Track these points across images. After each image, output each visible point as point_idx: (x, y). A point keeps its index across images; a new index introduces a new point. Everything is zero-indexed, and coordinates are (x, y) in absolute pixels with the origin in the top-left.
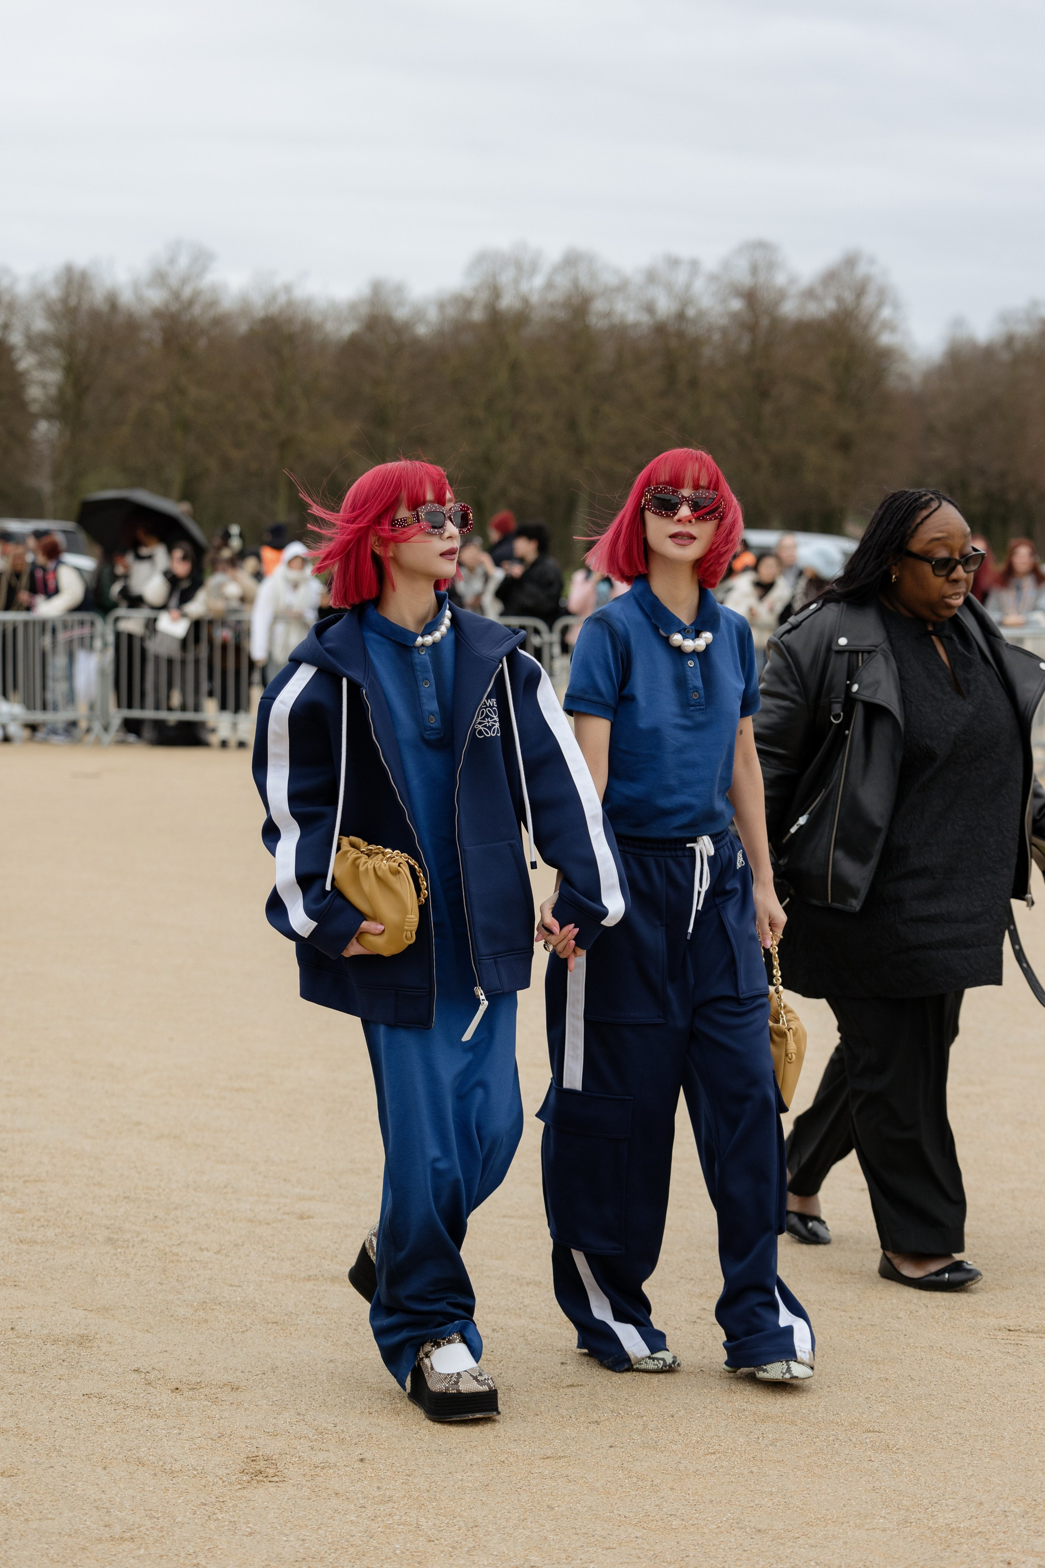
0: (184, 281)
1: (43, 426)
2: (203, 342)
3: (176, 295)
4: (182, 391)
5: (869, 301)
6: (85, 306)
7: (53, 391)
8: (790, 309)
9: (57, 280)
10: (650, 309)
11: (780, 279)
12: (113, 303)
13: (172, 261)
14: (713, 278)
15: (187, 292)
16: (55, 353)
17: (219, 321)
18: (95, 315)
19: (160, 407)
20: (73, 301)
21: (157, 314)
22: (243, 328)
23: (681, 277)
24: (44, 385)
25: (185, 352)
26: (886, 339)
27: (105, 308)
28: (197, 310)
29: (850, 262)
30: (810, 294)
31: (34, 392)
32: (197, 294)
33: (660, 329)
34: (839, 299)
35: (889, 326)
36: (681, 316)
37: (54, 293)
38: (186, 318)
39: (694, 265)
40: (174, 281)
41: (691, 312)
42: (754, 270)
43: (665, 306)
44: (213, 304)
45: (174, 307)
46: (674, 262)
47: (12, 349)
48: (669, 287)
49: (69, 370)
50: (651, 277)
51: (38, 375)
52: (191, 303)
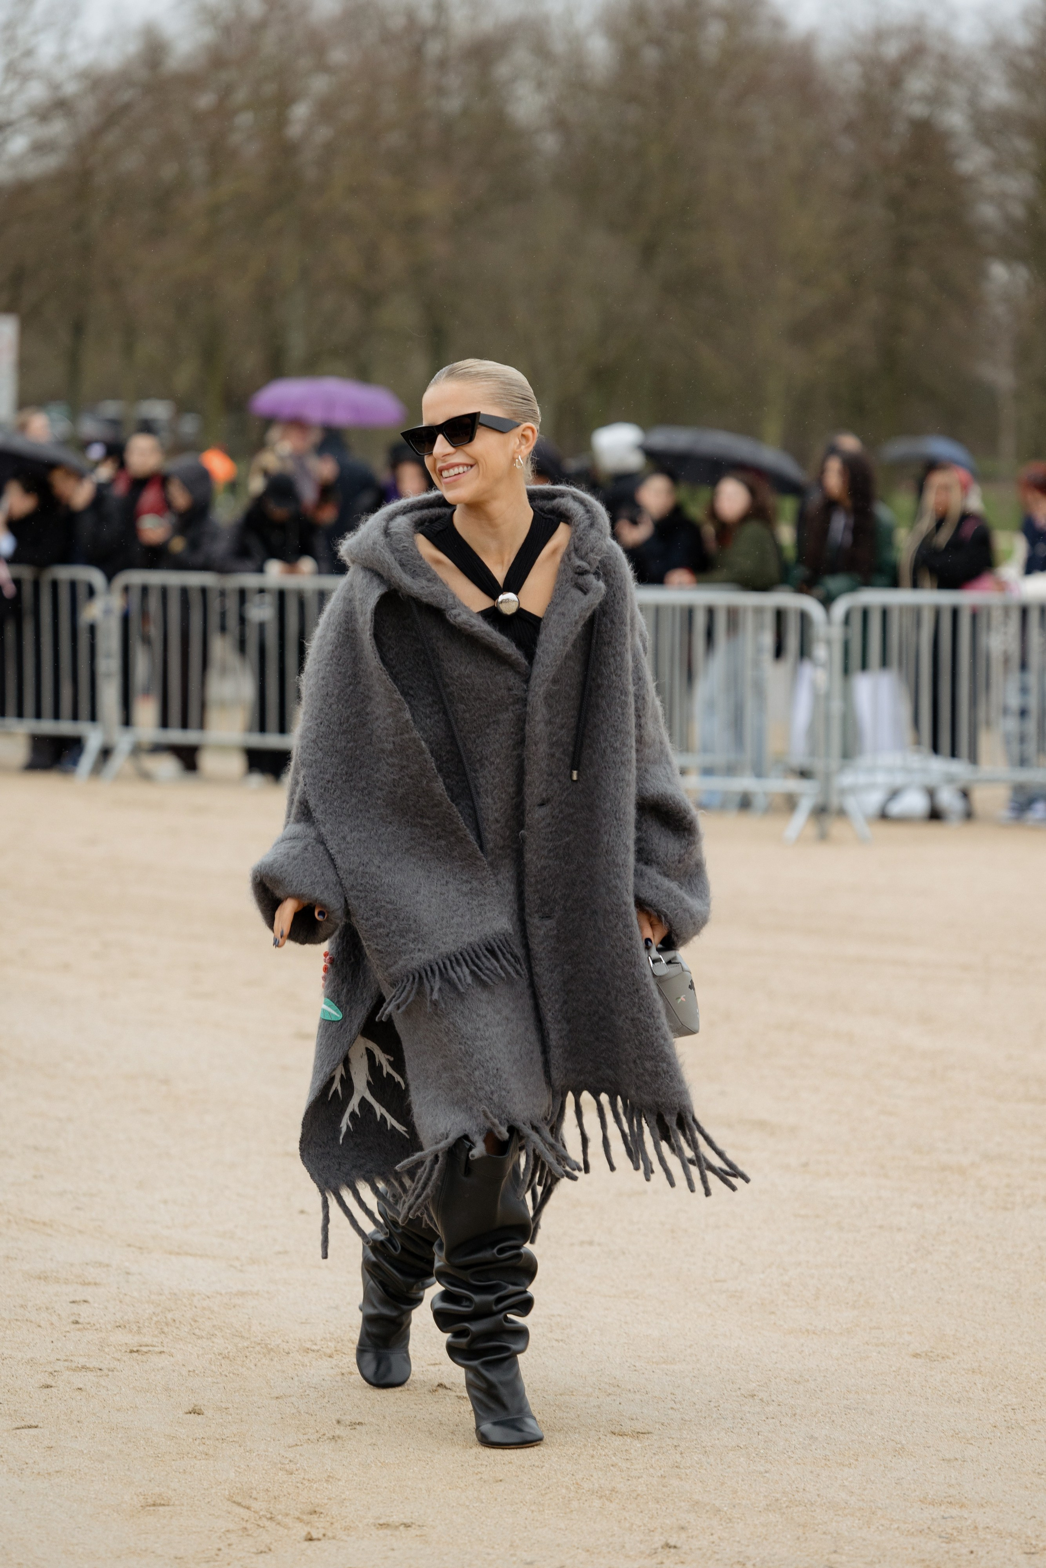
1: (999, 273)
24: (1001, 199)
31: (986, 213)
37: (1021, 37)
47: (946, 137)
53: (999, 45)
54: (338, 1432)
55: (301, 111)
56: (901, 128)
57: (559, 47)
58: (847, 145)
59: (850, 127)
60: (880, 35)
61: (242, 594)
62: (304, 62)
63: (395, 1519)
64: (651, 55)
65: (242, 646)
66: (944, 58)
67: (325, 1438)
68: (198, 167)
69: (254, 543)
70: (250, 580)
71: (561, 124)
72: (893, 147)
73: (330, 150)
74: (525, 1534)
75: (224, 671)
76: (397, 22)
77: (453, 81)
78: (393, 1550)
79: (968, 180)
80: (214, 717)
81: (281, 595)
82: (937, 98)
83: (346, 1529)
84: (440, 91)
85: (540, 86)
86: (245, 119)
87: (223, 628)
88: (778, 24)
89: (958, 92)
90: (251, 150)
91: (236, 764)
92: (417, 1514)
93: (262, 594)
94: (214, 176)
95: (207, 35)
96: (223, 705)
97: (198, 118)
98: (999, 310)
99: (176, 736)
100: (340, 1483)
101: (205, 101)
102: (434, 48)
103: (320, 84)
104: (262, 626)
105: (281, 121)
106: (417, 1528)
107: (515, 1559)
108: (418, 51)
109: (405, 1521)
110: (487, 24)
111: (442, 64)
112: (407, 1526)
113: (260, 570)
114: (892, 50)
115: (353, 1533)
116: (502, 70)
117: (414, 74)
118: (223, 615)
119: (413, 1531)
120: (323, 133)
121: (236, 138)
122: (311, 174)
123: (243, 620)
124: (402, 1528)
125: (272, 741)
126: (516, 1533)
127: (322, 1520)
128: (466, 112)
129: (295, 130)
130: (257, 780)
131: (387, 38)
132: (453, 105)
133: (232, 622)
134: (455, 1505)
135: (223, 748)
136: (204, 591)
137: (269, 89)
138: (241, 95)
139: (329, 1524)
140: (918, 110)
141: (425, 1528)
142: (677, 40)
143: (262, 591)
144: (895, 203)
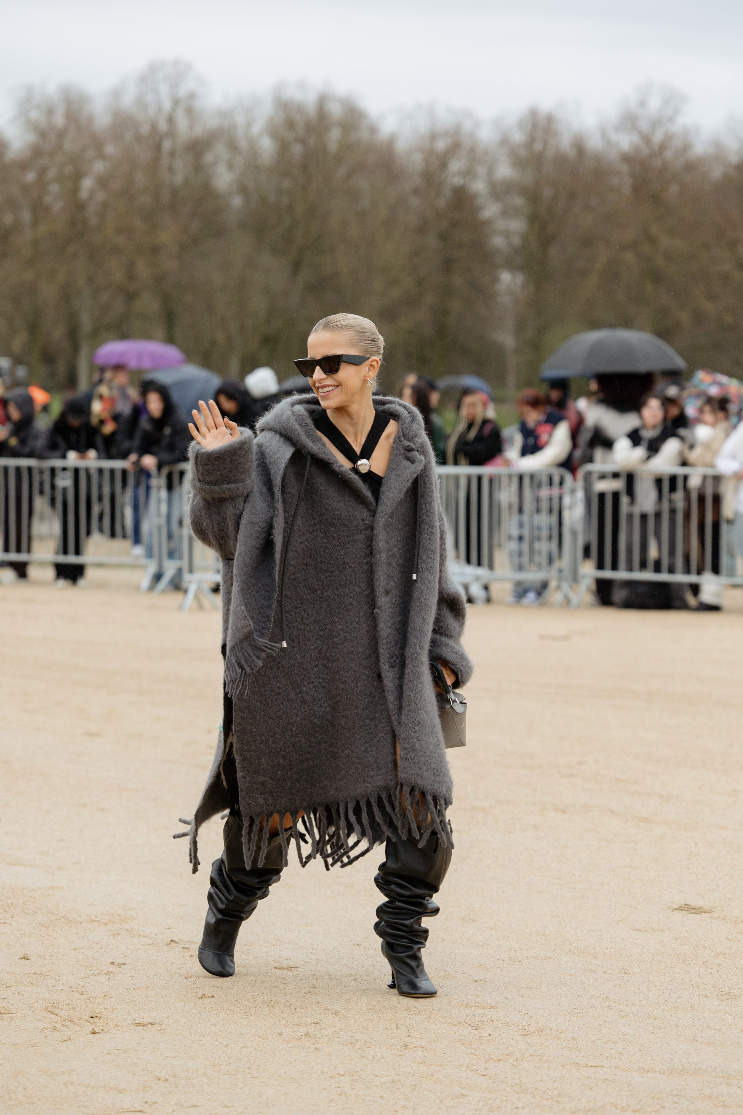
0: (656, 124)
1: (506, 278)
2: (674, 189)
3: (647, 139)
4: (652, 240)
6: (550, 153)
7: (517, 241)
9: (521, 124)
12: (580, 148)
13: (642, 104)
15: (658, 136)
16: (519, 201)
17: (690, 167)
18: (561, 160)
19: (629, 257)
20: (538, 146)
21: (627, 159)
22: (717, 173)
24: (506, 234)
25: (656, 199)
27: (572, 154)
28: (668, 154)
31: (498, 242)
32: (668, 137)
37: (518, 137)
38: (657, 163)
40: (644, 126)
44: (686, 147)
45: (645, 151)
47: (473, 197)
49: (533, 218)
51: (501, 224)
52: (663, 147)
53: (505, 141)
54: (110, 969)
55: (87, 183)
56: (447, 192)
57: (243, 144)
58: (414, 202)
59: (416, 191)
60: (433, 137)
61: (53, 471)
62: (91, 153)
63: (145, 1020)
64: (297, 149)
65: (53, 502)
66: (472, 151)
67: (103, 973)
68: (26, 216)
69: (60, 441)
70: (58, 463)
71: (243, 190)
72: (442, 203)
73: (105, 205)
74: (223, 1028)
75: (42, 518)
76: (145, 130)
77: (179, 164)
78: (144, 1038)
79: (487, 223)
80: (36, 545)
81: (76, 471)
82: (469, 173)
83: (116, 1026)
84: (171, 170)
85: (230, 166)
86: (55, 188)
87: (41, 492)
88: (373, 130)
89: (481, 171)
90: (58, 206)
91: (50, 573)
92: (158, 1017)
93: (65, 471)
94: (35, 222)
95: (31, 138)
96: (41, 538)
97: (25, 188)
98: (506, 300)
99: (13, 556)
100: (112, 999)
101: (30, 177)
102: (167, 145)
103: (99, 167)
104: (65, 490)
105: (76, 189)
106: (158, 1025)
107: (217, 1043)
108: (158, 147)
109: (151, 1021)
110: (199, 131)
111: (172, 154)
112: (152, 1024)
113: (64, 457)
114: (441, 145)
115: (120, 1029)
116: (209, 157)
117: (156, 160)
118: (41, 484)
119: (155, 1027)
120: (101, 196)
121: (48, 200)
122: (94, 221)
123: (53, 487)
124: (149, 1025)
125: (72, 559)
126: (218, 1028)
127: (101, 1021)
128: (186, 182)
129: (84, 194)
130: (62, 583)
131: (138, 138)
132: (179, 179)
133: (47, 488)
134: (181, 1011)
135: (41, 564)
136: (30, 469)
137: (68, 170)
138: (52, 173)
139: (105, 1023)
140: (457, 181)
141: (163, 1025)
142: (312, 140)
143: (64, 469)
144: (443, 236)
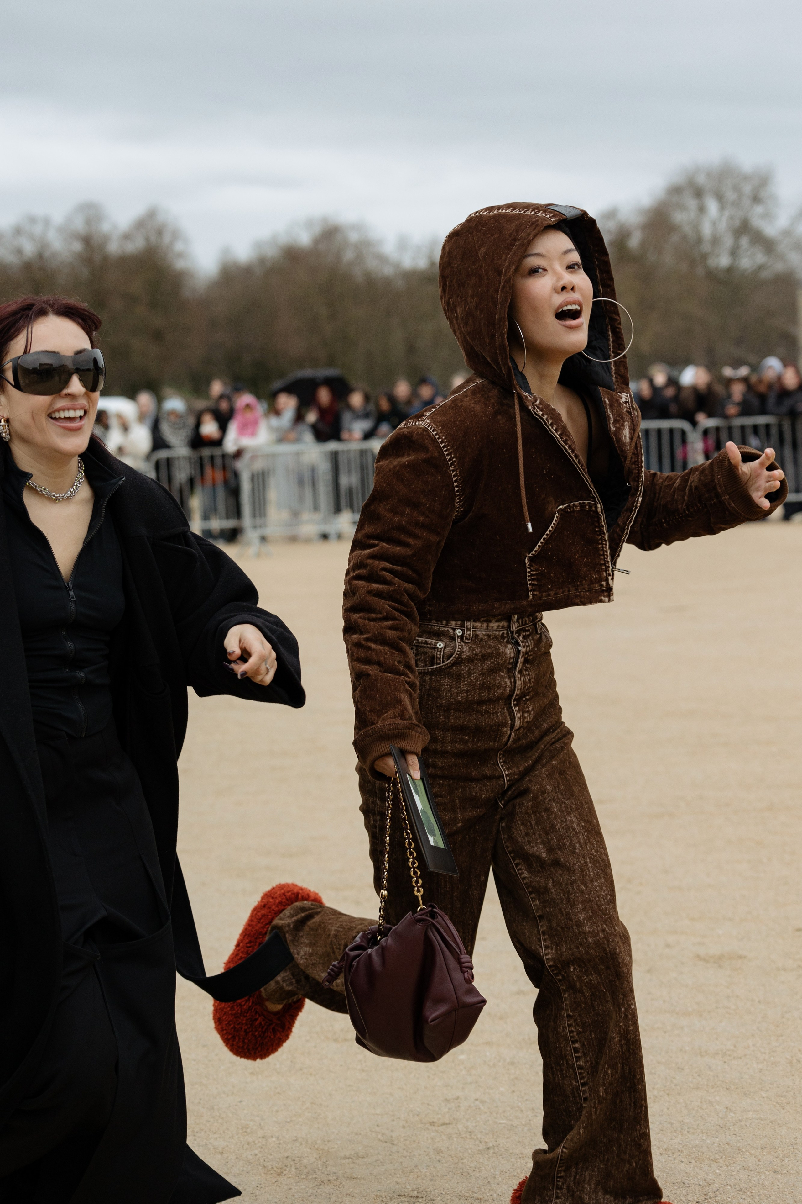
5: (167, 238)
8: (114, 248)
10: (19, 251)
11: (105, 227)
14: (60, 230)
23: (38, 229)
26: (180, 264)
29: (152, 214)
30: (127, 237)
33: (28, 266)
34: (147, 239)
35: (181, 255)
36: (40, 256)
39: (47, 222)
41: (47, 254)
42: (88, 222)
43: (29, 249)
46: (33, 220)
48: (31, 237)
50: (18, 231)
